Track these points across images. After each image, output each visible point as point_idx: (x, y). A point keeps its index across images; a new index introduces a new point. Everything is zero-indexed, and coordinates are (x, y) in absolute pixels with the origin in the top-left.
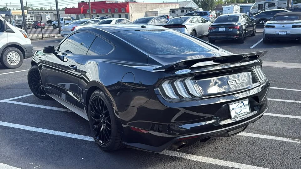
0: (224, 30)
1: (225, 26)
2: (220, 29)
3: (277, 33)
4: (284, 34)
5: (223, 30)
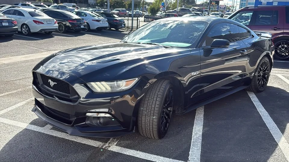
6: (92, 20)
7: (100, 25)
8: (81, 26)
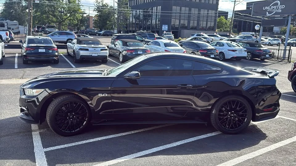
0: (45, 51)
1: (45, 47)
2: (40, 50)
3: (91, 54)
4: (96, 55)
5: (43, 51)
6: (228, 50)
7: (235, 55)
8: (211, 56)
